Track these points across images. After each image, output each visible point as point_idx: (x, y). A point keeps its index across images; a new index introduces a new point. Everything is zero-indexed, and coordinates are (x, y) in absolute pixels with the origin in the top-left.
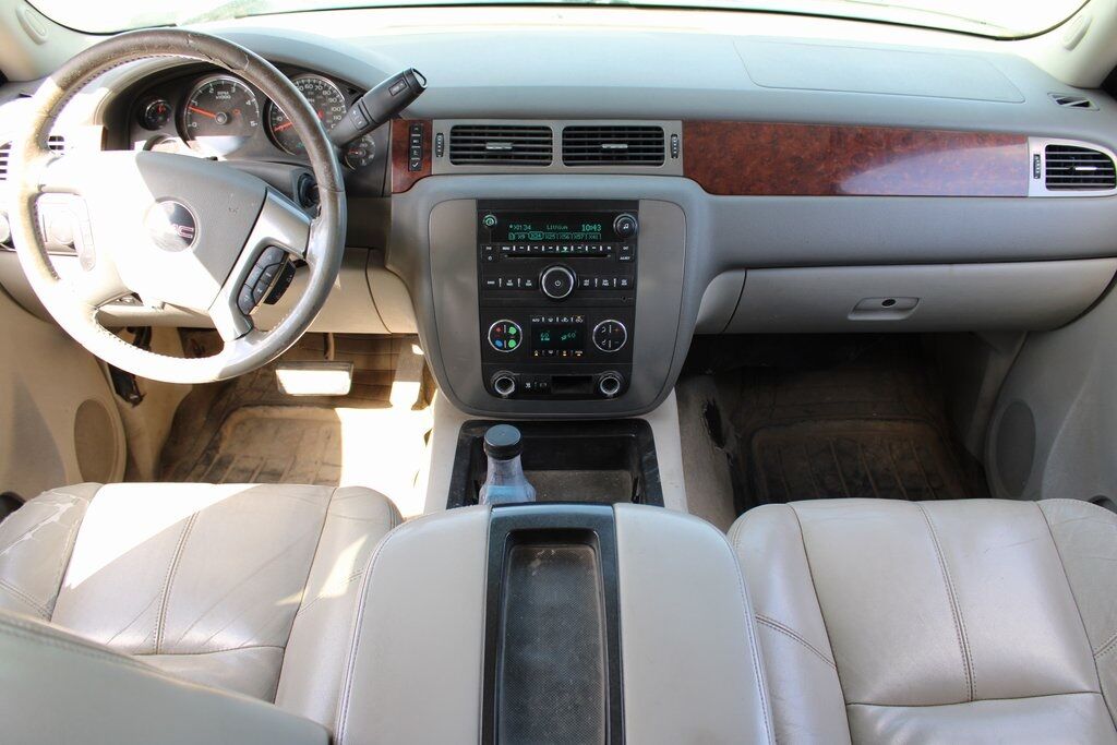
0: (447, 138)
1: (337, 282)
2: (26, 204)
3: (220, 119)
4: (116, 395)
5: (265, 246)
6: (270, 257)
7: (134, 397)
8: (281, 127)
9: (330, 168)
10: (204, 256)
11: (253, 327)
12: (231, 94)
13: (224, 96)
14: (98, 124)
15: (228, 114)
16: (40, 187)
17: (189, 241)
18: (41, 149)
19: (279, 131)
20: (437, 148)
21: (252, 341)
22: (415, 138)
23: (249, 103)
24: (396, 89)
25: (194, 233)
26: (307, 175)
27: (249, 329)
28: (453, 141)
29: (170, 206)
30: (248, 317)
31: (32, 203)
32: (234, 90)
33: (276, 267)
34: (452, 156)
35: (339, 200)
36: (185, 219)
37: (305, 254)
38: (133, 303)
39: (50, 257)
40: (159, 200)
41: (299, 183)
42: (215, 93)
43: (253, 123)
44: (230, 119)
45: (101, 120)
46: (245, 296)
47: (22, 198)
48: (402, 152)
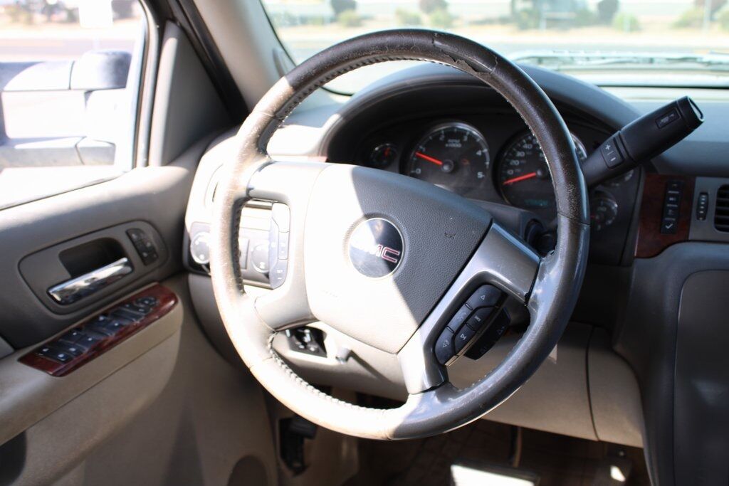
0: (713, 199)
1: (553, 354)
2: (230, 207)
3: (446, 168)
4: (279, 458)
5: (480, 281)
6: (483, 297)
7: (297, 465)
8: (511, 181)
9: (577, 194)
10: (405, 287)
11: (447, 380)
12: (462, 142)
13: (455, 144)
14: (322, 155)
15: (455, 162)
16: (249, 190)
17: (391, 266)
18: (259, 151)
19: (507, 185)
20: (698, 209)
21: (443, 397)
22: (673, 195)
23: (479, 153)
24: (665, 120)
25: (399, 258)
26: (535, 221)
27: (441, 381)
28: (719, 203)
29: (379, 223)
30: (443, 368)
31: (237, 206)
32: (466, 139)
33: (488, 310)
34: (717, 221)
35: (582, 234)
36: (392, 240)
37: (528, 296)
38: (317, 353)
39: (245, 287)
40: (368, 216)
41: (528, 228)
42: (446, 141)
43: (480, 175)
44: (456, 169)
45: (326, 150)
46: (444, 340)
47: (228, 200)
48: (653, 210)
